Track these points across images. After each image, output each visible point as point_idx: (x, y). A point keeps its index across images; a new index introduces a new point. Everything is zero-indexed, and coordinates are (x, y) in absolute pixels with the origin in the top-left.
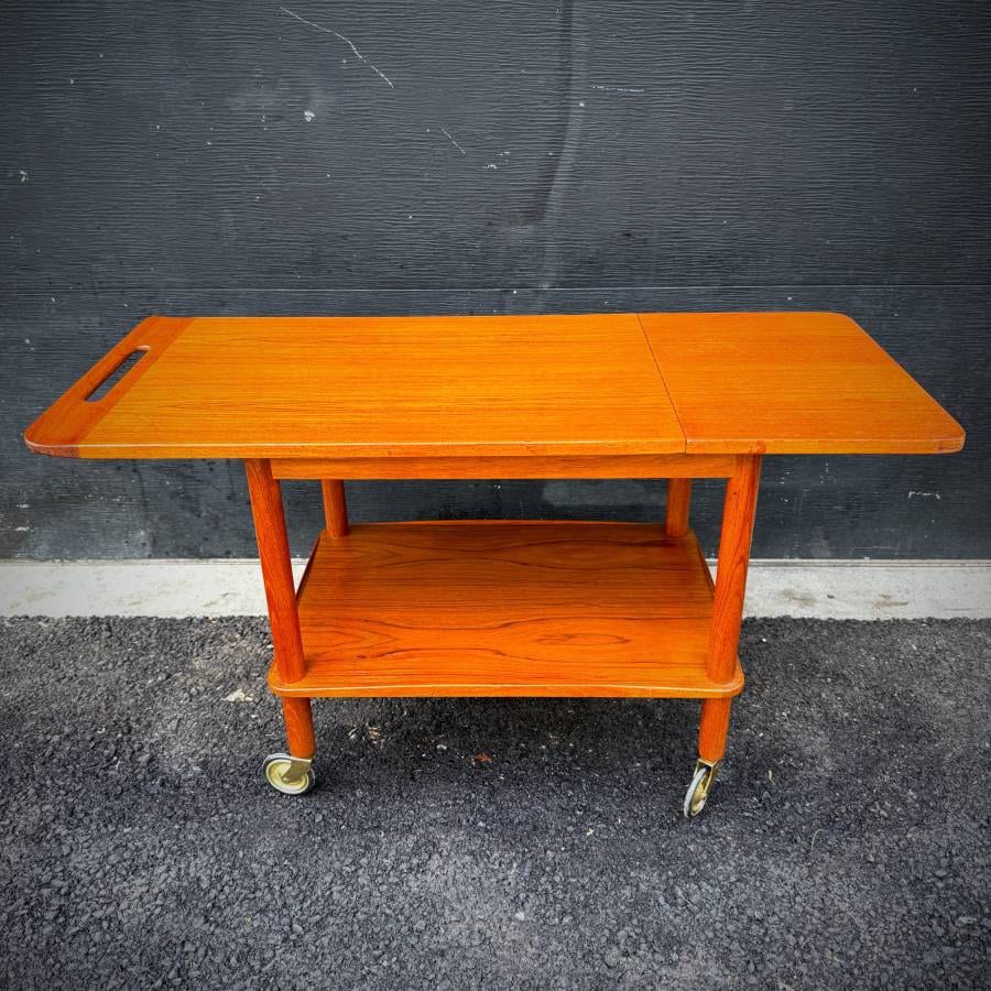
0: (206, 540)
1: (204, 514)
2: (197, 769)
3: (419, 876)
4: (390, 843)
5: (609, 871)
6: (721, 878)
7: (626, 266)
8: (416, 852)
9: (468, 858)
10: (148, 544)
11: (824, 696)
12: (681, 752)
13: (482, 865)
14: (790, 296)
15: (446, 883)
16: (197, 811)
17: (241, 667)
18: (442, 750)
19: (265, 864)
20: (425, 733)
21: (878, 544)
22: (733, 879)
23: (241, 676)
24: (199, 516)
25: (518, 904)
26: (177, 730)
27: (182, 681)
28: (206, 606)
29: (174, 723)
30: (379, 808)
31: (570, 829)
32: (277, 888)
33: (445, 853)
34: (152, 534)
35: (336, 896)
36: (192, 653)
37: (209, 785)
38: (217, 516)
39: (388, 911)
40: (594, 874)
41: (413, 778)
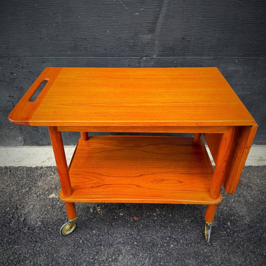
0: (41, 140)
1: (40, 132)
2: (40, 223)
3: (115, 263)
4: (105, 250)
5: (179, 260)
6: (216, 262)
7: (183, 49)
8: (114, 254)
9: (131, 256)
10: (22, 141)
11: (244, 193)
12: (200, 215)
13: (136, 259)
14: (237, 60)
16: (40, 239)
17: (54, 185)
18: (121, 215)
19: (63, 259)
20: (116, 209)
21: (258, 140)
22: (220, 263)
23: (54, 188)
24: (39, 132)
26: (33, 208)
27: (34, 190)
28: (42, 162)
29: (32, 206)
30: (101, 237)
31: (165, 245)
33: (124, 254)
34: (23, 138)
36: (38, 180)
37: (44, 229)
38: (45, 132)
40: (174, 262)
41: (112, 226)
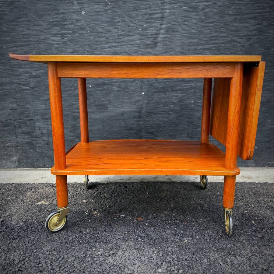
0: (37, 160)
2: (21, 223)
3: (113, 257)
4: (101, 247)
5: (196, 254)
6: (244, 254)
8: (112, 248)
9: (135, 251)
10: (17, 162)
11: (265, 200)
12: (217, 216)
13: (141, 253)
15: (125, 259)
16: (19, 237)
17: (45, 195)
18: (122, 217)
19: (45, 254)
20: (115, 213)
21: (270, 161)
22: (250, 255)
23: (44, 197)
24: (36, 151)
25: (158, 266)
26: (16, 212)
27: (21, 198)
28: (35, 180)
29: (16, 210)
30: (96, 235)
31: (177, 240)
32: (49, 262)
33: (125, 249)
34: (18, 158)
35: (76, 265)
36: (27, 191)
37: (25, 228)
38: (42, 151)
39: (99, 270)
40: (190, 254)
41: (110, 226)
